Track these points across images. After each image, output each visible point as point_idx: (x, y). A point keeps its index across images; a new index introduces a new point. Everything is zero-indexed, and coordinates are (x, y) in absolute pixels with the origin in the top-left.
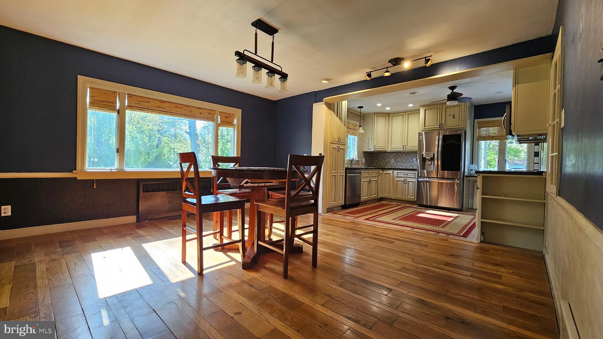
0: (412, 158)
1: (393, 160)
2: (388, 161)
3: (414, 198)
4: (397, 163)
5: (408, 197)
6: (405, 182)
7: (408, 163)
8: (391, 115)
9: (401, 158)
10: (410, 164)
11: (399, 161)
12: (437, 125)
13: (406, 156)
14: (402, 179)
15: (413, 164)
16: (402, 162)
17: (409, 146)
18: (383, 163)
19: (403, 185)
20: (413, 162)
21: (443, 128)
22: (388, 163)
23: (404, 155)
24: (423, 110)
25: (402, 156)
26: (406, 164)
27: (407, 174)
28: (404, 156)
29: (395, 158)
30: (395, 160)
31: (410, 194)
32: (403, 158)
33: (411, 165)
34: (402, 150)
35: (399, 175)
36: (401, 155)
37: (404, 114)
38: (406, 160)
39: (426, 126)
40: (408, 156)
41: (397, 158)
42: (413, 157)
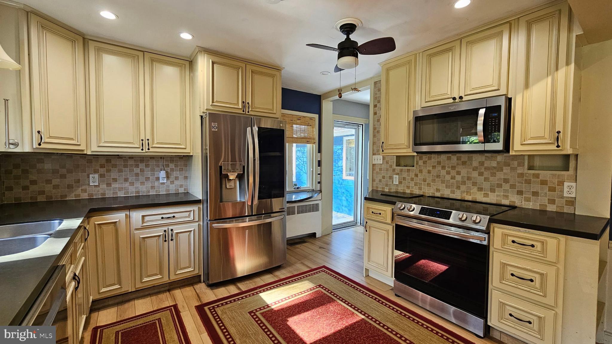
0: (153, 170)
1: (96, 176)
2: (78, 181)
3: (194, 270)
4: (109, 185)
5: (179, 272)
6: (167, 237)
7: (142, 183)
8: (92, 45)
9: (120, 171)
10: (149, 184)
11: (115, 180)
12: (238, 104)
13: (137, 166)
14: (160, 232)
15: (156, 184)
16: (126, 180)
17: (158, 143)
18: (56, 187)
19: (163, 243)
20: (158, 179)
21: (248, 112)
22: (78, 187)
23: (131, 162)
24: (208, 62)
25: (126, 166)
26: (138, 185)
27: (172, 215)
28: (131, 165)
29: (102, 171)
30: (102, 176)
31: (184, 261)
32: (127, 169)
33: (153, 187)
34: (140, 150)
35: (148, 221)
36: (120, 162)
37: (138, 56)
38: (137, 175)
39: (215, 101)
40: (142, 166)
41: (109, 171)
42: (156, 169)
